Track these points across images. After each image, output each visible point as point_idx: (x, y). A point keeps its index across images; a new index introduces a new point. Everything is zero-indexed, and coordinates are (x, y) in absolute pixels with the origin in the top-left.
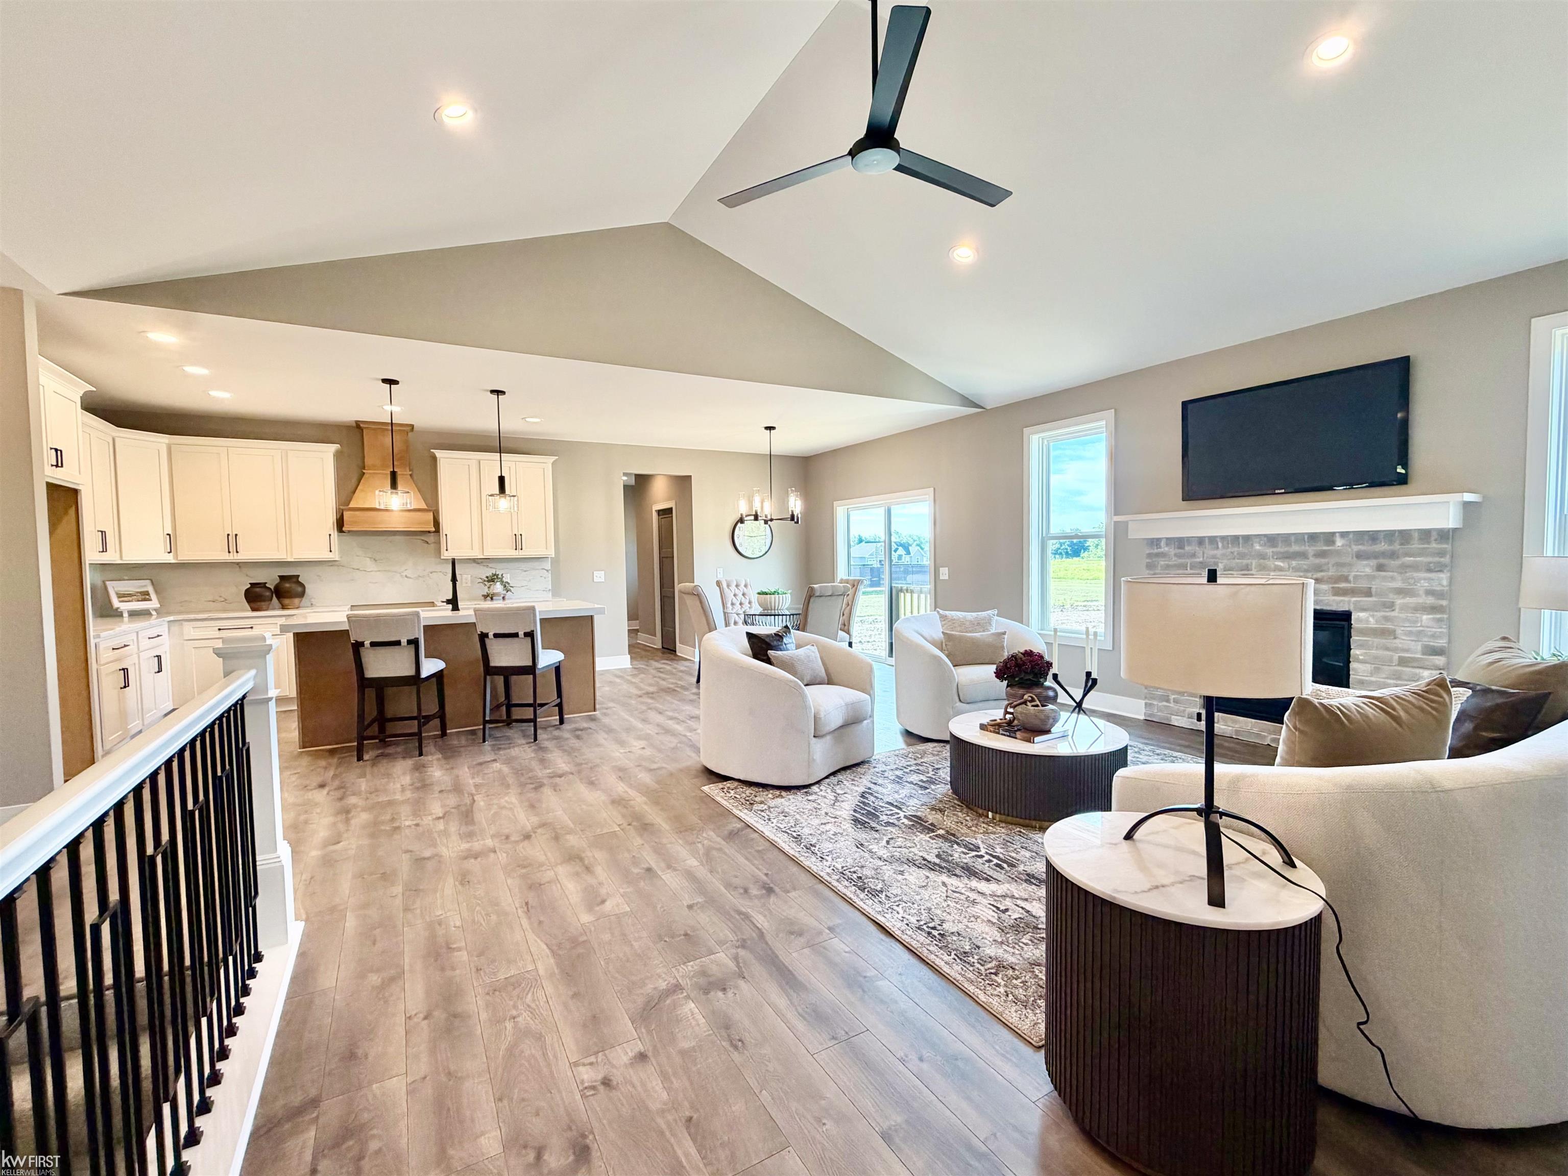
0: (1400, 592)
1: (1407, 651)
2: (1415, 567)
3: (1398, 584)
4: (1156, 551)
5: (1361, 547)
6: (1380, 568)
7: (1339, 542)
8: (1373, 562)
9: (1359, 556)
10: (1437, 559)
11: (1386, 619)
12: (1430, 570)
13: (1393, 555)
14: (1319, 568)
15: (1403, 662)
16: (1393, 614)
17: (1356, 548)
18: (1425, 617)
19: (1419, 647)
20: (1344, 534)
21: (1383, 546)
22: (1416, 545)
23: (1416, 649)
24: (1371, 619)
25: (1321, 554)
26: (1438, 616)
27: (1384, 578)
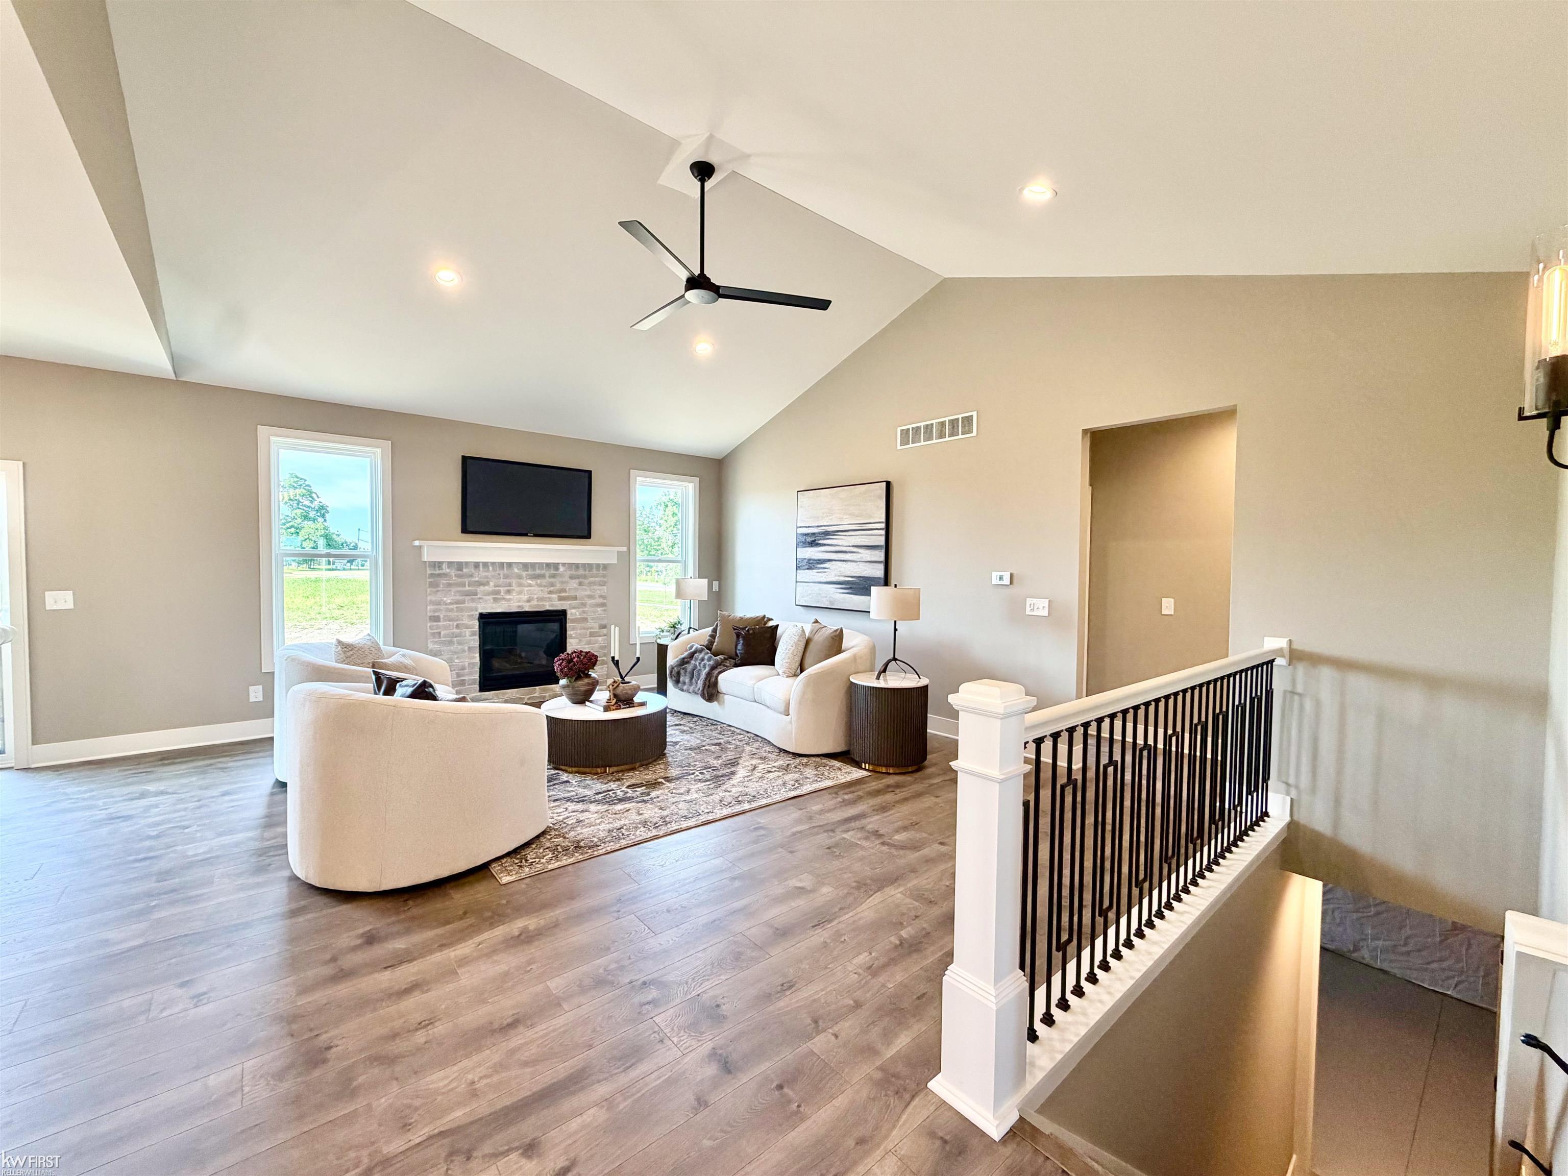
0: (590, 597)
1: (591, 628)
2: (594, 583)
3: (588, 593)
4: (438, 572)
5: (571, 572)
6: (580, 584)
7: (561, 569)
8: (577, 581)
9: (571, 577)
10: (602, 579)
11: (584, 612)
12: (601, 585)
13: (585, 577)
14: (552, 585)
15: (592, 634)
16: (586, 609)
17: (569, 573)
18: (599, 609)
19: (596, 625)
20: (564, 564)
21: (581, 572)
22: (594, 571)
23: (595, 626)
24: (577, 613)
25: (553, 576)
26: (603, 608)
27: (582, 589)
